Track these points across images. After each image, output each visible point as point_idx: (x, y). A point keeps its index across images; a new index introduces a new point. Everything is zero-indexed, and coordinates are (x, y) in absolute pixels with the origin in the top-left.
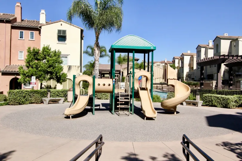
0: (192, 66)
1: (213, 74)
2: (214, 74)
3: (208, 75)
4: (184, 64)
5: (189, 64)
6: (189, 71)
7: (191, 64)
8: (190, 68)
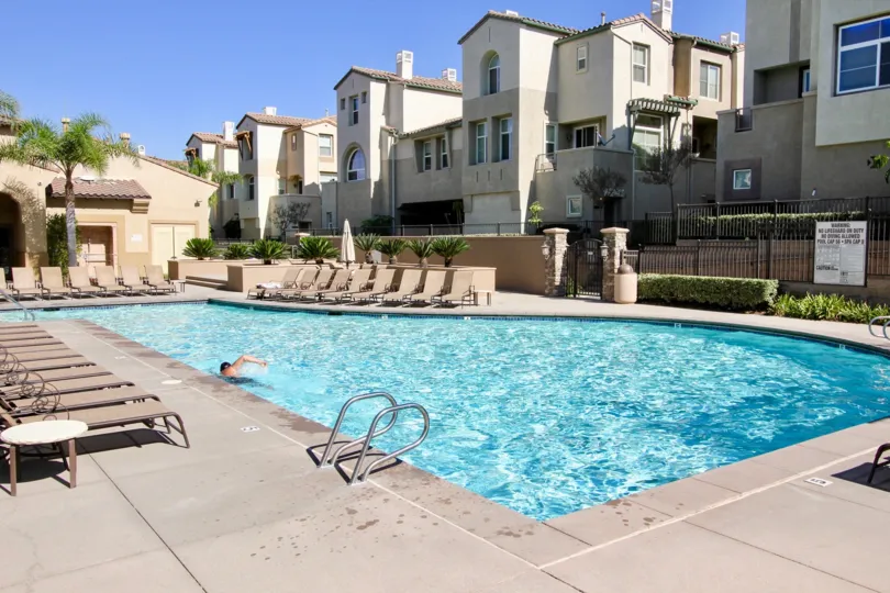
0: (291, 173)
1: (461, 201)
2: (466, 201)
3: (405, 207)
4: (256, 162)
5: (279, 162)
6: (281, 192)
7: (286, 162)
8: (283, 180)
